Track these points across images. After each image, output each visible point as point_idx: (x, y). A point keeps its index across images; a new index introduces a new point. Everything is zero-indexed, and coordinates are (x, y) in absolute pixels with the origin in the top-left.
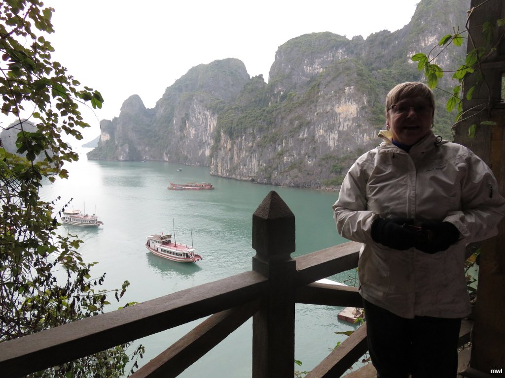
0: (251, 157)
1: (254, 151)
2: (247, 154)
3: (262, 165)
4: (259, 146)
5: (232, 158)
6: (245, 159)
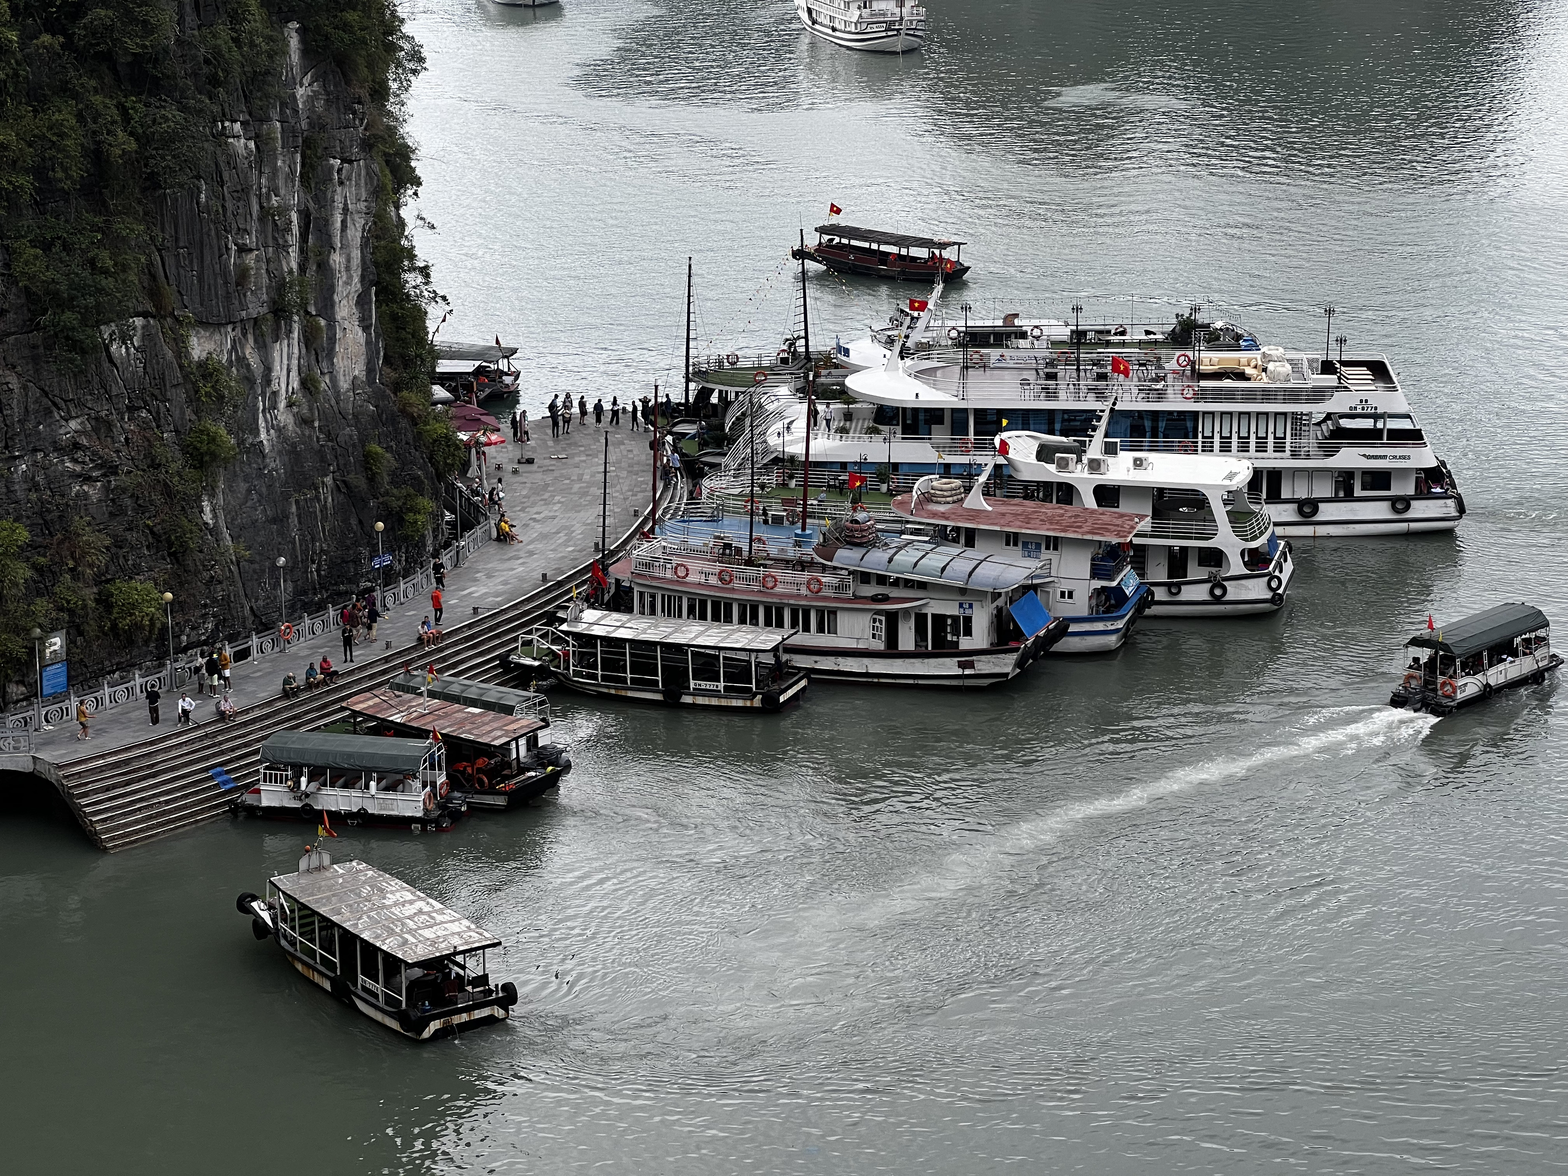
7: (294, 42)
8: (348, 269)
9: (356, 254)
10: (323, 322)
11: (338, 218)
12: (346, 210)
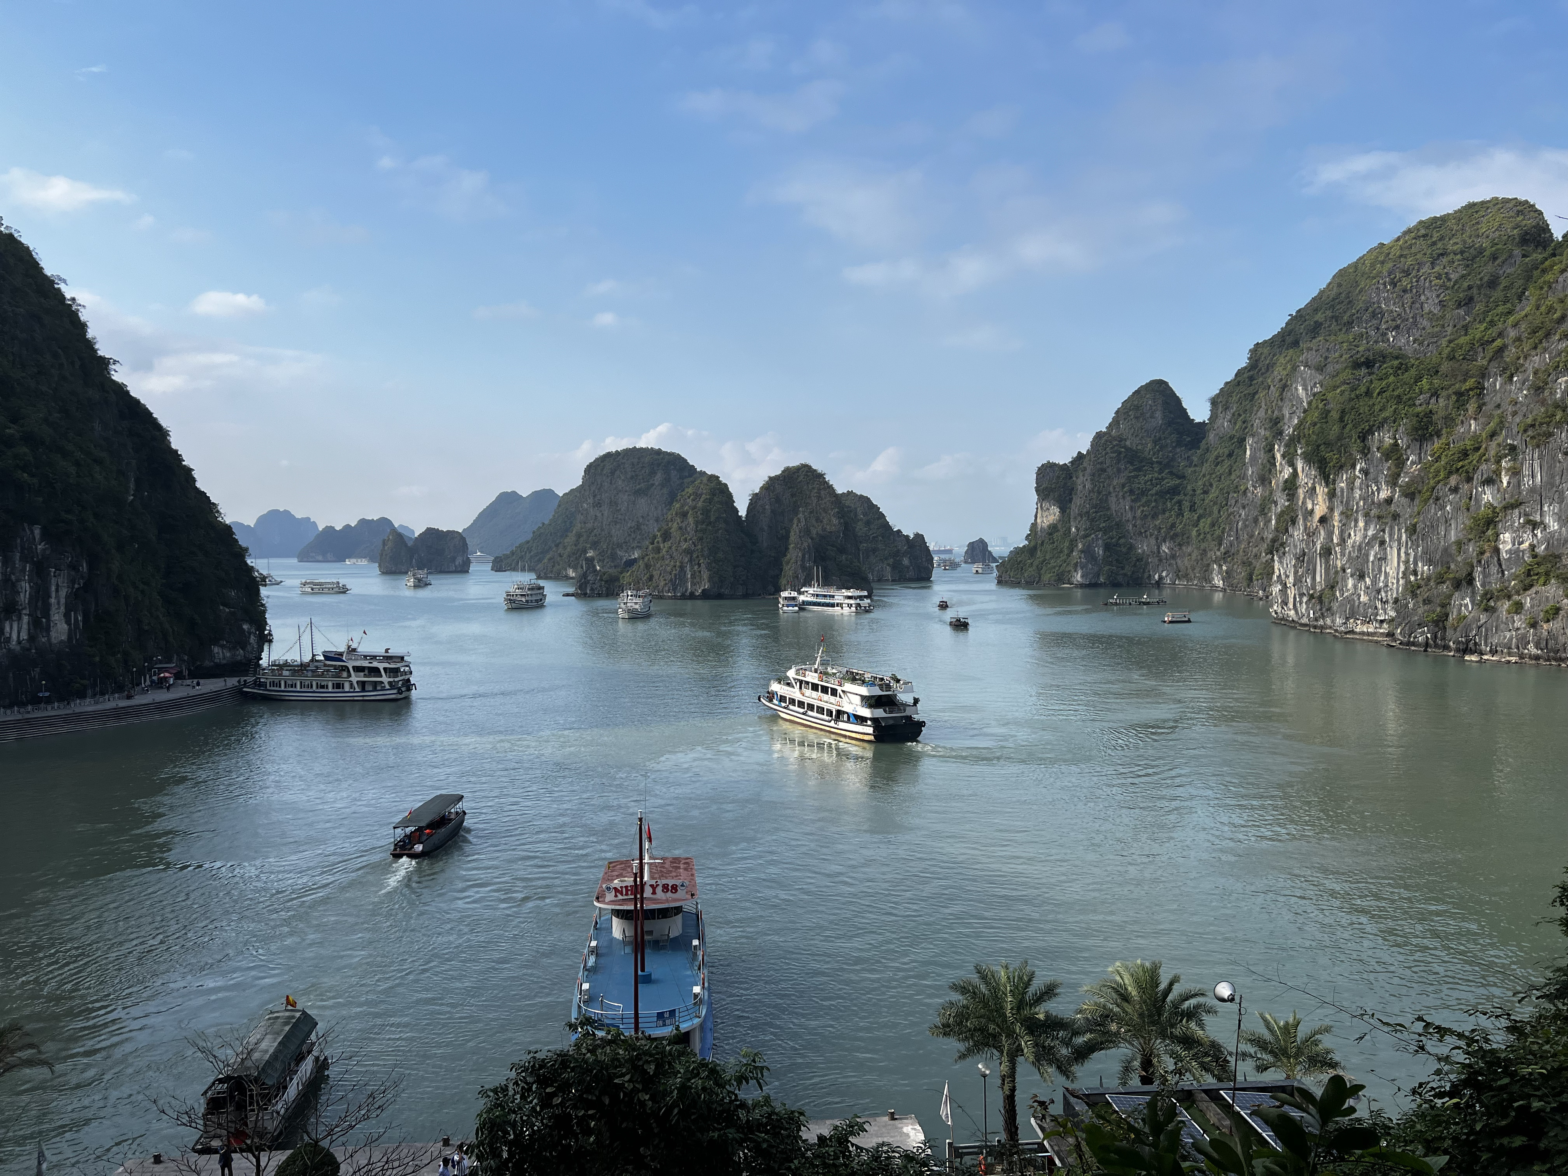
0: (1382, 543)
1: (1397, 518)
2: (1370, 533)
3: (1415, 573)
4: (1413, 494)
5: (1325, 553)
6: (1362, 550)
7: (37, 532)
8: (58, 603)
9: (63, 601)
10: (44, 620)
11: (53, 588)
12: (57, 585)
